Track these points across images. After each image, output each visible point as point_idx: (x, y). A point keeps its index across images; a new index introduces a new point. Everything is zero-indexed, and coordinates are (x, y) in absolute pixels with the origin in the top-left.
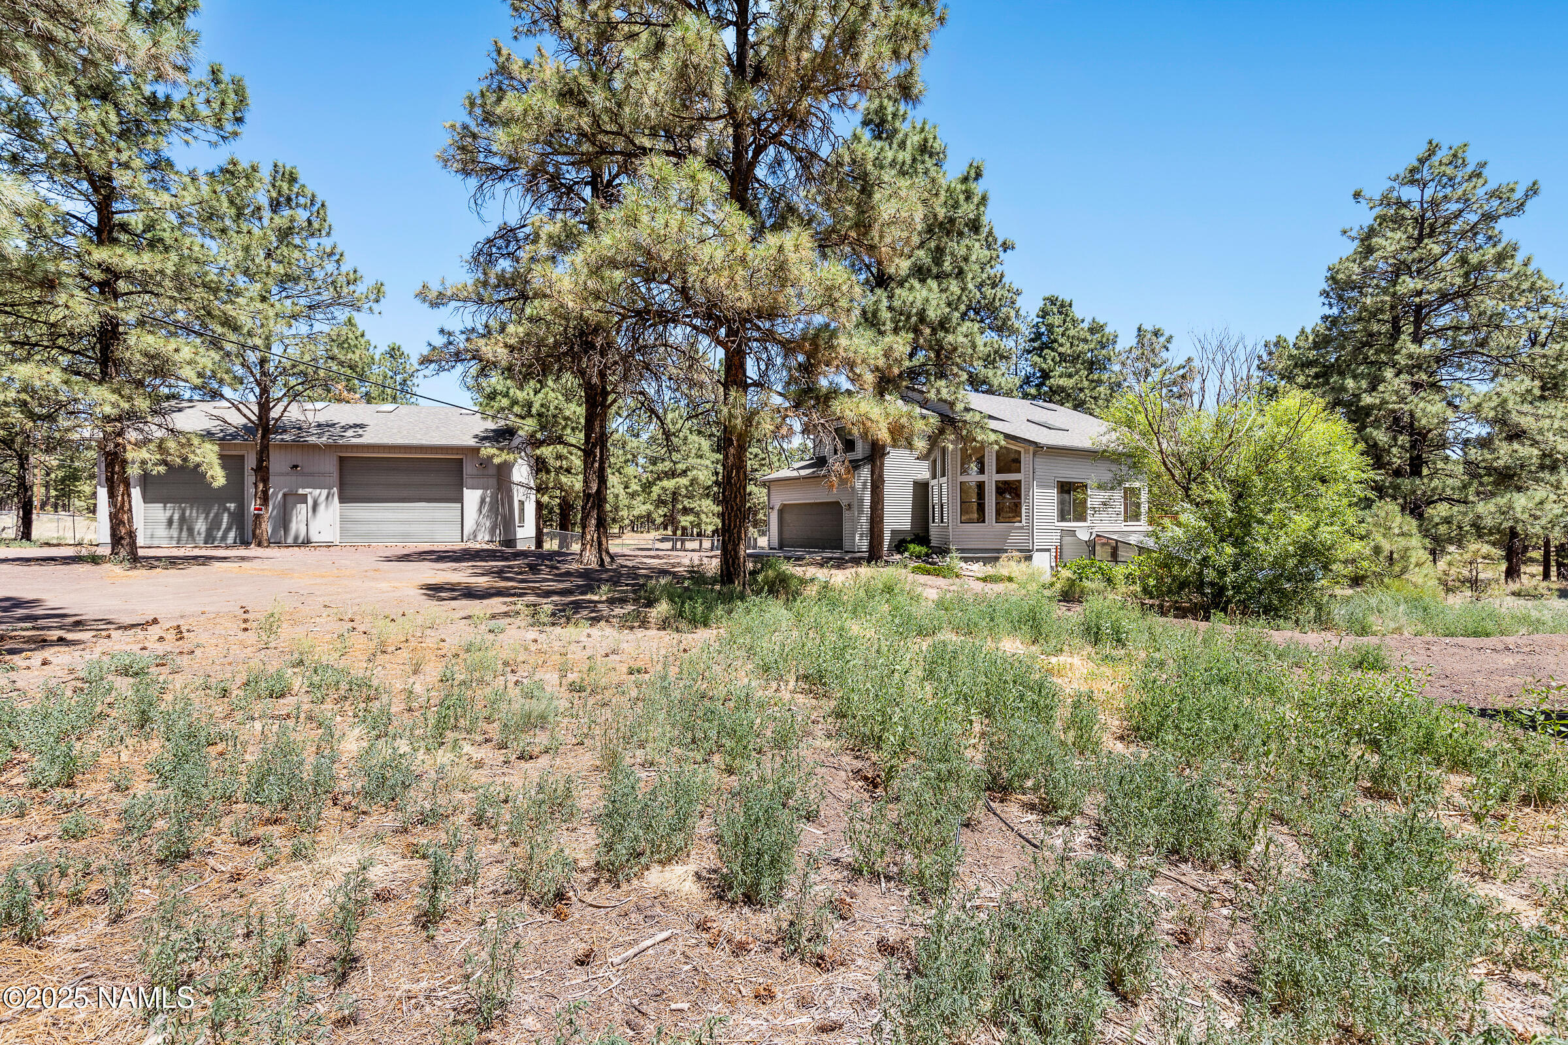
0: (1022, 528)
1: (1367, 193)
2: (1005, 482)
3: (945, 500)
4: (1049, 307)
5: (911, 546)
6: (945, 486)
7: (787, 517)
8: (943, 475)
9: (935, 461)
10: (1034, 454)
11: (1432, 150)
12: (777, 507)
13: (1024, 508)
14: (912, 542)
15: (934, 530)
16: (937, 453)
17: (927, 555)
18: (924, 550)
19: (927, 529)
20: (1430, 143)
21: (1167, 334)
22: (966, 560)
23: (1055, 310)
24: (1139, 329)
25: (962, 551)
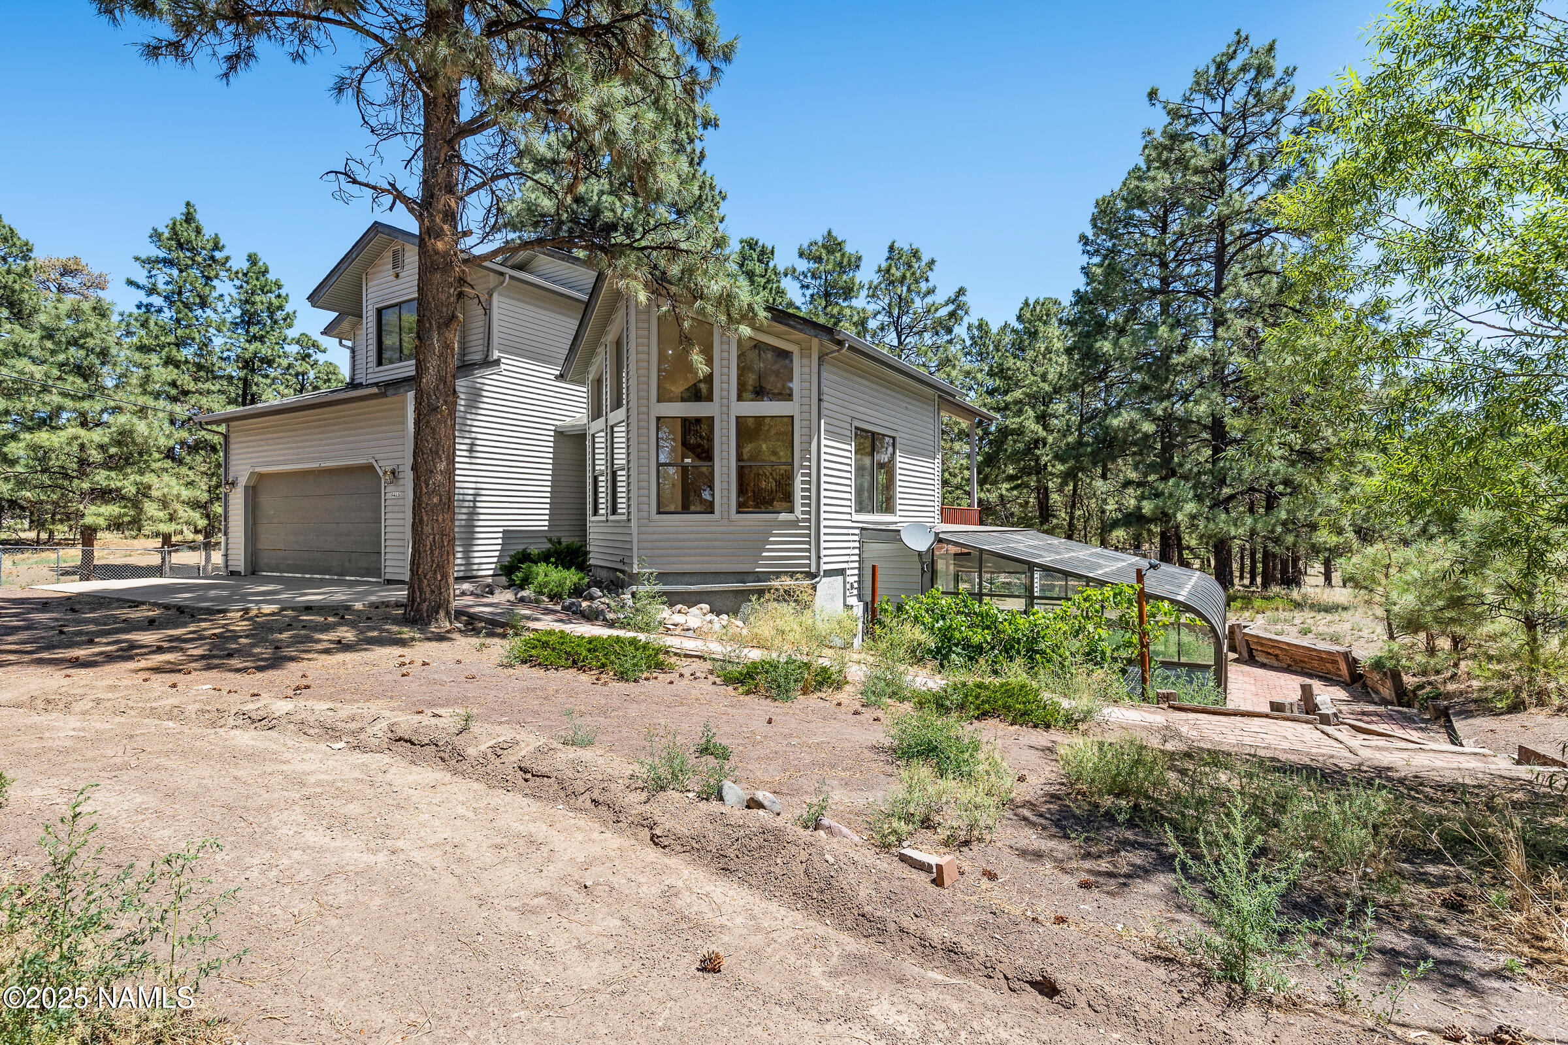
0: (794, 524)
1: (1162, 96)
2: (759, 420)
3: (620, 459)
4: (748, 252)
5: (541, 568)
6: (620, 433)
7: (269, 502)
8: (618, 405)
9: (599, 381)
10: (821, 359)
11: (1241, 40)
12: (243, 481)
13: (799, 479)
14: (545, 558)
15: (597, 529)
16: (602, 362)
17: (577, 592)
18: (571, 577)
19: (581, 528)
20: (1238, 33)
21: (925, 259)
22: (672, 600)
23: (755, 256)
24: (891, 248)
25: (662, 577)
